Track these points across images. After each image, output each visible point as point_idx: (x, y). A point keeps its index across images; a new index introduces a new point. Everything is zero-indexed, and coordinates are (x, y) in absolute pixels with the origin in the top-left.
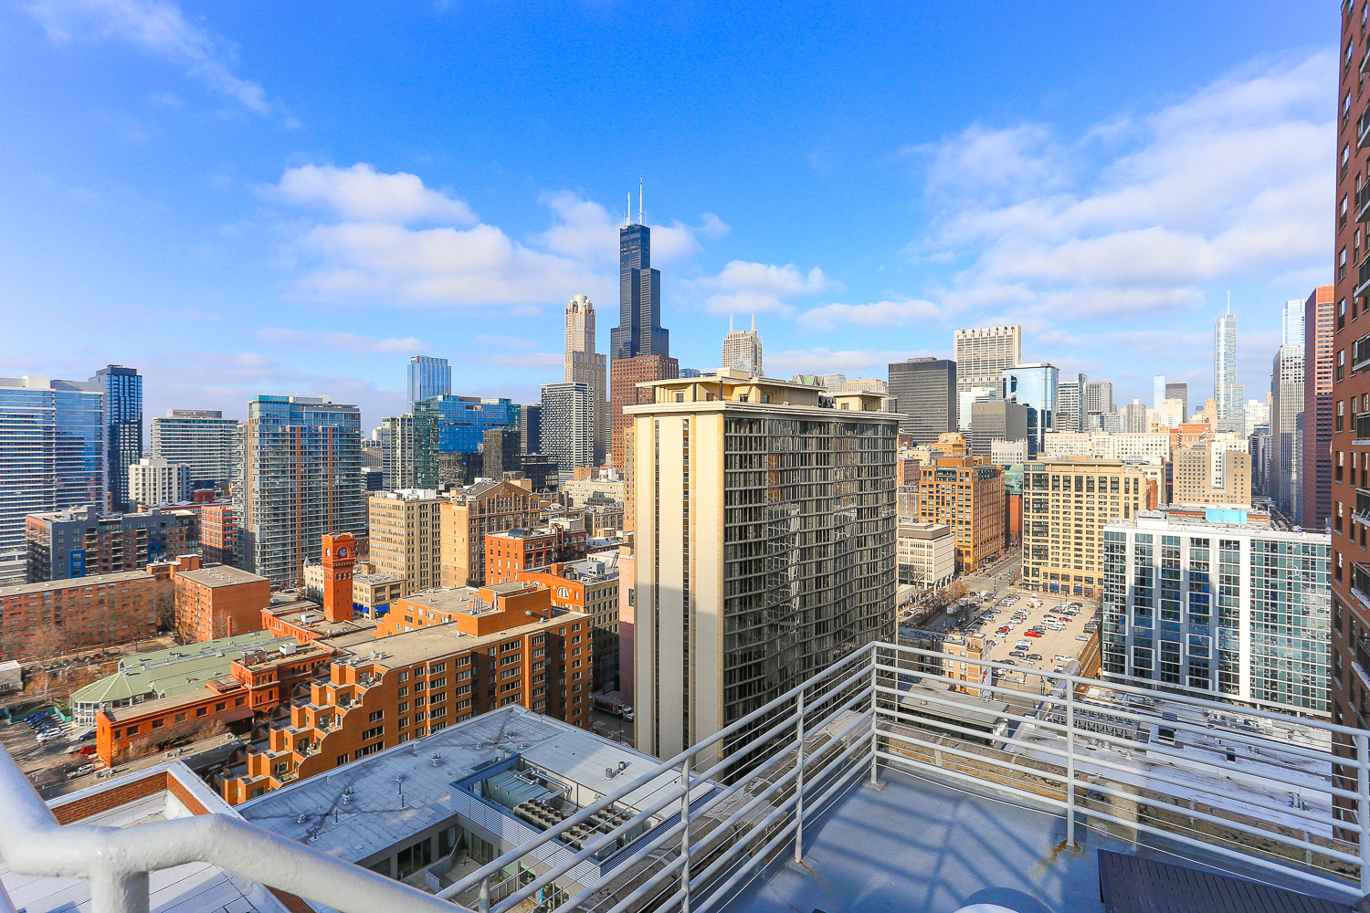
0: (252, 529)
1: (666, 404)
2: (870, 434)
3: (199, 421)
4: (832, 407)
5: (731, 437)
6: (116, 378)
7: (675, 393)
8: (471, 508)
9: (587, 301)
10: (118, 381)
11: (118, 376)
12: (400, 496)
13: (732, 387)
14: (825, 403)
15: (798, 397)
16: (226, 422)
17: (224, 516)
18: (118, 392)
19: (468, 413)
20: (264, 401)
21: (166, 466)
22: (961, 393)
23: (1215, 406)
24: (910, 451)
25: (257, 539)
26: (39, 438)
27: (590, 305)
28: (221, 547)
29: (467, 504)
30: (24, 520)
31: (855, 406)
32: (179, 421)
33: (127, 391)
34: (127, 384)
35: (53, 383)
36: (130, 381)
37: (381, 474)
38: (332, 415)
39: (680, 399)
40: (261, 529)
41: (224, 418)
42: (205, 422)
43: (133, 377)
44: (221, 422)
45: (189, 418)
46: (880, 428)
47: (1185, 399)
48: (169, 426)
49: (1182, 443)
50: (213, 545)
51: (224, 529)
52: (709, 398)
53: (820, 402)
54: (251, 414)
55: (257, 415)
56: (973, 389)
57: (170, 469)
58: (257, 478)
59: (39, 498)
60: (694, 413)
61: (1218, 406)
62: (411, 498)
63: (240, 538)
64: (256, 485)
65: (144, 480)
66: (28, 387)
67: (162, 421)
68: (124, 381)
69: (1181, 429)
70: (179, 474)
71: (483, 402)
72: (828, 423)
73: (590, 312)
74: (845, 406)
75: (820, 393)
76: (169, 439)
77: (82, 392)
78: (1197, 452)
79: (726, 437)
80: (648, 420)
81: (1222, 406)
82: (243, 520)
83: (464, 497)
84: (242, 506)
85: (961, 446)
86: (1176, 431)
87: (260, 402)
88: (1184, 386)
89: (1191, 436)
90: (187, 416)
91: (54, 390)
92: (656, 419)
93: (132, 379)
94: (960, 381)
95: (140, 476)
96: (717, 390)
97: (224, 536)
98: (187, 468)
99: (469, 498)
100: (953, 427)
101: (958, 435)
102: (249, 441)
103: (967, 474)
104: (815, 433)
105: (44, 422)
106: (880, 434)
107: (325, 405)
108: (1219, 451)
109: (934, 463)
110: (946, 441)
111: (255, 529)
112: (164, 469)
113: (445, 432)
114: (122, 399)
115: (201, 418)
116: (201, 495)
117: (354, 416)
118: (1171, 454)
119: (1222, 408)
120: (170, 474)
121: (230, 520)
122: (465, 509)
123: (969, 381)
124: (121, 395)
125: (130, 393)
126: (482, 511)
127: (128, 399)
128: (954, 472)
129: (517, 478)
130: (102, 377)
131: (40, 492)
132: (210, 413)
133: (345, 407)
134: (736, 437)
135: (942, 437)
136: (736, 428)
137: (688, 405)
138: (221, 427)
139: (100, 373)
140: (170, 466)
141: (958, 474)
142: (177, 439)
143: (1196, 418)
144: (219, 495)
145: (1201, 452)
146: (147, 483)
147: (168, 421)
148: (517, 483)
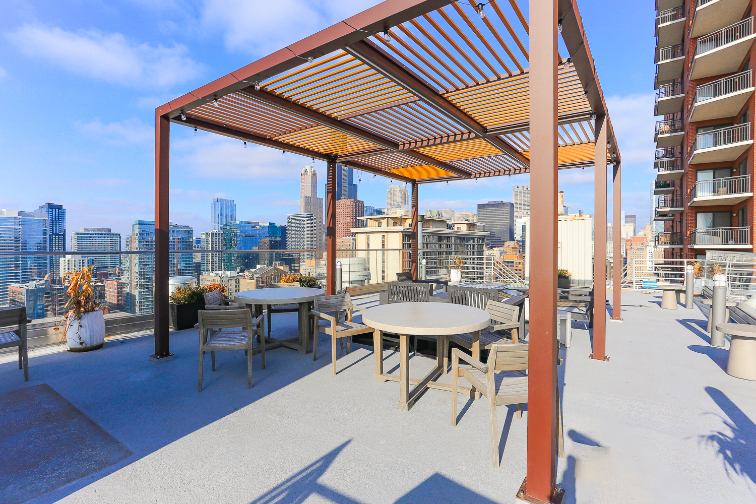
0: (134, 292)
1: (373, 227)
2: (471, 242)
3: (98, 234)
4: (453, 229)
5: (406, 244)
6: (51, 210)
7: (377, 222)
8: (257, 281)
9: (313, 169)
10: (52, 212)
11: (52, 209)
12: (217, 275)
13: (405, 219)
14: (449, 227)
15: (437, 224)
16: (113, 234)
17: (118, 285)
18: (52, 218)
19: (252, 230)
20: (141, 223)
21: (81, 258)
22: (516, 220)
23: (650, 227)
24: (489, 251)
25: (137, 298)
26: (12, 243)
27: (314, 171)
28: (116, 302)
29: (255, 279)
30: (7, 288)
31: (464, 228)
32: (87, 234)
33: (57, 217)
34: (57, 213)
35: (20, 213)
36: (59, 212)
37: (200, 263)
38: (178, 231)
39: (379, 225)
40: (139, 293)
41: (112, 232)
42: (102, 234)
43: (61, 209)
44: (111, 234)
45: (93, 232)
46: (476, 239)
47: (635, 224)
48: (82, 237)
49: (632, 247)
50: (111, 301)
51: (118, 293)
52: (395, 225)
53: (447, 227)
54: (133, 230)
55: (137, 231)
56: (523, 218)
57: (83, 260)
58: (137, 265)
59: (12, 276)
60: (388, 232)
61: (652, 227)
62: (223, 275)
63: (127, 298)
64: (137, 269)
65: (69, 266)
66: (5, 215)
67: (78, 234)
68: (55, 212)
69: (632, 239)
70: (88, 263)
71: (260, 224)
72: (451, 237)
73: (314, 175)
74: (459, 228)
75: (447, 223)
76: (82, 244)
77: (35, 218)
78: (639, 251)
79: (403, 244)
80: (364, 235)
81: (654, 228)
82: (129, 288)
83: (253, 275)
84: (128, 280)
85: (516, 248)
86: (629, 240)
87: (139, 224)
88: (634, 216)
89: (637, 243)
90: (92, 231)
91: (20, 217)
92: (368, 235)
93: (60, 211)
94: (516, 213)
95: (67, 264)
96: (398, 221)
97: (118, 297)
98: (93, 260)
99: (256, 276)
100: (512, 238)
101: (515, 242)
102: (132, 245)
103: (520, 263)
104: (445, 242)
105: (15, 235)
106: (476, 242)
107: (174, 226)
108: (650, 251)
109: (502, 257)
110: (509, 246)
111: (136, 293)
112: (80, 260)
113: (240, 240)
114: (55, 221)
115: (100, 232)
116: (101, 274)
117: (190, 232)
118: (626, 253)
119: (654, 229)
120: (83, 263)
121: (121, 288)
122: (254, 281)
123: (521, 213)
124: (54, 219)
125: (59, 218)
126: (263, 282)
127: (57, 222)
128: (513, 262)
129: (281, 265)
130: (42, 209)
131: (12, 273)
132: (104, 230)
133: (184, 227)
134: (408, 244)
135: (506, 244)
136: (408, 239)
137: (384, 228)
138: (111, 237)
139: (41, 207)
140: (83, 259)
141: (515, 263)
142: (86, 244)
143: (640, 234)
144: (110, 274)
145: (642, 252)
146: (70, 268)
147: (81, 234)
148: (281, 268)
